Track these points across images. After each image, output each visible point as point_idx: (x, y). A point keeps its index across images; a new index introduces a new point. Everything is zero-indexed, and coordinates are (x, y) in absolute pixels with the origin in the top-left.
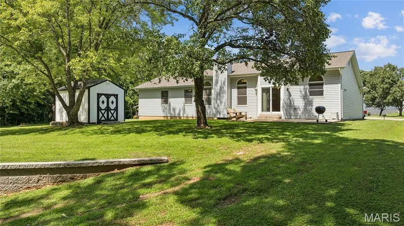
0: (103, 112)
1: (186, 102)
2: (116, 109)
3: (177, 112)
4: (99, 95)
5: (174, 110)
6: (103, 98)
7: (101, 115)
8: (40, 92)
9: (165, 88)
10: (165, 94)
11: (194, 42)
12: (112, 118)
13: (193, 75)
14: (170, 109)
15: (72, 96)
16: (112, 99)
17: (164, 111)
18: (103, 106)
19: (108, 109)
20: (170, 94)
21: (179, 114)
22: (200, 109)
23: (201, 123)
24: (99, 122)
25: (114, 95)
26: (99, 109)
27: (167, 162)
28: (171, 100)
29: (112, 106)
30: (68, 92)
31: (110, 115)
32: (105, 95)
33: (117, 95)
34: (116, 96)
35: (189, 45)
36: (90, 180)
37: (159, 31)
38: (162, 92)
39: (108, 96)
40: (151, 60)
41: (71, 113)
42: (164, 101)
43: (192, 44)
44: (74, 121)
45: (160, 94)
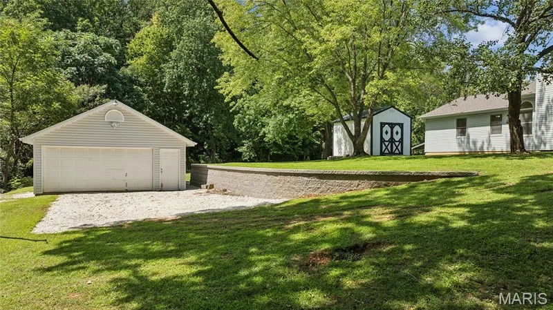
0: (387, 143)
1: (493, 132)
2: (401, 141)
3: (479, 145)
4: (382, 125)
5: (474, 143)
6: (387, 128)
7: (384, 147)
8: (320, 123)
9: (462, 114)
10: (461, 123)
11: (509, 49)
12: (397, 152)
13: (507, 89)
14: (468, 142)
15: (358, 125)
16: (397, 128)
17: (460, 145)
18: (387, 137)
19: (392, 140)
20: (469, 122)
21: (482, 147)
22: (515, 131)
23: (516, 148)
24: (382, 154)
25: (399, 124)
26: (382, 140)
27: (478, 175)
28: (470, 130)
29: (397, 138)
30: (353, 122)
31: (394, 148)
32: (388, 124)
33: (403, 124)
34: (401, 125)
35: (504, 52)
36: (404, 186)
37: (464, 41)
38: (458, 120)
39: (392, 125)
40: (455, 75)
41: (357, 142)
42: (461, 133)
43: (507, 51)
44: (361, 151)
45: (455, 123)
